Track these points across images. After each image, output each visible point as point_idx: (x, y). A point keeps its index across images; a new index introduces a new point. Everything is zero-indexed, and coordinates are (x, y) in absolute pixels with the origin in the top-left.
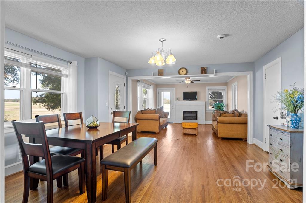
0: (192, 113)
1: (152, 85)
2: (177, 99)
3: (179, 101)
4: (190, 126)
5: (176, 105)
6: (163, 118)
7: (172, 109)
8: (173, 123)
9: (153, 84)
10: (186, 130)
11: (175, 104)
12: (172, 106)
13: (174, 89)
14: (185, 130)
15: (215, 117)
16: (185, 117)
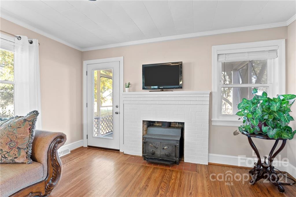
2: (127, 86)
5: (124, 102)
7: (117, 113)
8: (118, 151)
12: (117, 107)
13: (121, 58)
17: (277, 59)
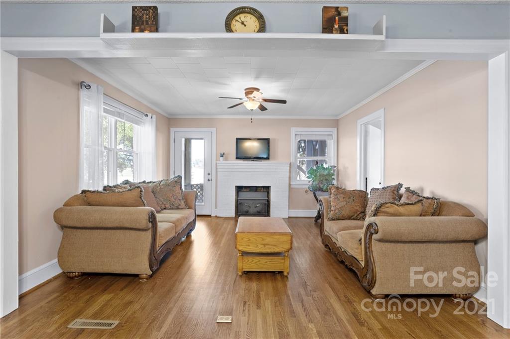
0: (256, 191)
1: (150, 115)
2: (222, 156)
3: (224, 162)
4: (265, 245)
5: (218, 170)
6: (178, 208)
7: (209, 180)
8: (210, 216)
9: (154, 112)
10: (250, 259)
11: (216, 169)
12: (209, 174)
13: (214, 130)
14: (246, 258)
15: (333, 208)
16: (242, 201)
17: (332, 141)
